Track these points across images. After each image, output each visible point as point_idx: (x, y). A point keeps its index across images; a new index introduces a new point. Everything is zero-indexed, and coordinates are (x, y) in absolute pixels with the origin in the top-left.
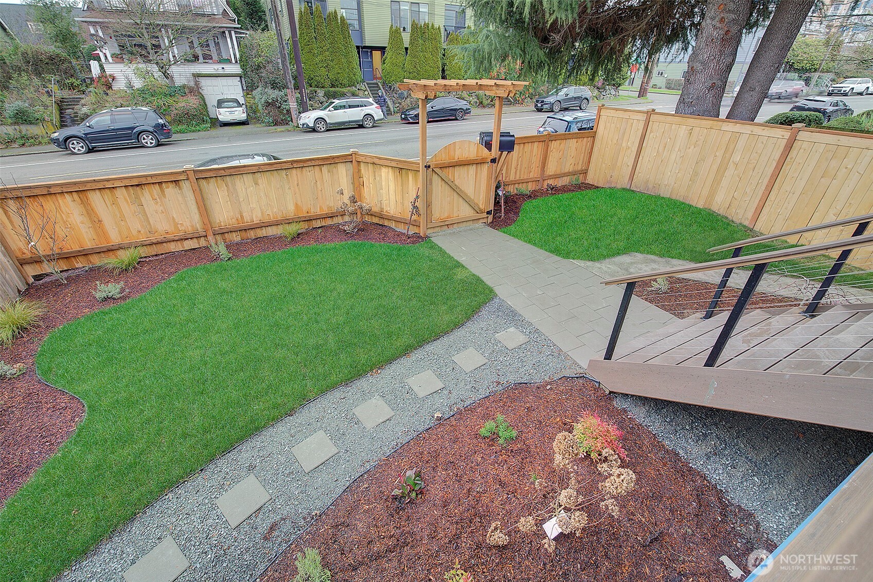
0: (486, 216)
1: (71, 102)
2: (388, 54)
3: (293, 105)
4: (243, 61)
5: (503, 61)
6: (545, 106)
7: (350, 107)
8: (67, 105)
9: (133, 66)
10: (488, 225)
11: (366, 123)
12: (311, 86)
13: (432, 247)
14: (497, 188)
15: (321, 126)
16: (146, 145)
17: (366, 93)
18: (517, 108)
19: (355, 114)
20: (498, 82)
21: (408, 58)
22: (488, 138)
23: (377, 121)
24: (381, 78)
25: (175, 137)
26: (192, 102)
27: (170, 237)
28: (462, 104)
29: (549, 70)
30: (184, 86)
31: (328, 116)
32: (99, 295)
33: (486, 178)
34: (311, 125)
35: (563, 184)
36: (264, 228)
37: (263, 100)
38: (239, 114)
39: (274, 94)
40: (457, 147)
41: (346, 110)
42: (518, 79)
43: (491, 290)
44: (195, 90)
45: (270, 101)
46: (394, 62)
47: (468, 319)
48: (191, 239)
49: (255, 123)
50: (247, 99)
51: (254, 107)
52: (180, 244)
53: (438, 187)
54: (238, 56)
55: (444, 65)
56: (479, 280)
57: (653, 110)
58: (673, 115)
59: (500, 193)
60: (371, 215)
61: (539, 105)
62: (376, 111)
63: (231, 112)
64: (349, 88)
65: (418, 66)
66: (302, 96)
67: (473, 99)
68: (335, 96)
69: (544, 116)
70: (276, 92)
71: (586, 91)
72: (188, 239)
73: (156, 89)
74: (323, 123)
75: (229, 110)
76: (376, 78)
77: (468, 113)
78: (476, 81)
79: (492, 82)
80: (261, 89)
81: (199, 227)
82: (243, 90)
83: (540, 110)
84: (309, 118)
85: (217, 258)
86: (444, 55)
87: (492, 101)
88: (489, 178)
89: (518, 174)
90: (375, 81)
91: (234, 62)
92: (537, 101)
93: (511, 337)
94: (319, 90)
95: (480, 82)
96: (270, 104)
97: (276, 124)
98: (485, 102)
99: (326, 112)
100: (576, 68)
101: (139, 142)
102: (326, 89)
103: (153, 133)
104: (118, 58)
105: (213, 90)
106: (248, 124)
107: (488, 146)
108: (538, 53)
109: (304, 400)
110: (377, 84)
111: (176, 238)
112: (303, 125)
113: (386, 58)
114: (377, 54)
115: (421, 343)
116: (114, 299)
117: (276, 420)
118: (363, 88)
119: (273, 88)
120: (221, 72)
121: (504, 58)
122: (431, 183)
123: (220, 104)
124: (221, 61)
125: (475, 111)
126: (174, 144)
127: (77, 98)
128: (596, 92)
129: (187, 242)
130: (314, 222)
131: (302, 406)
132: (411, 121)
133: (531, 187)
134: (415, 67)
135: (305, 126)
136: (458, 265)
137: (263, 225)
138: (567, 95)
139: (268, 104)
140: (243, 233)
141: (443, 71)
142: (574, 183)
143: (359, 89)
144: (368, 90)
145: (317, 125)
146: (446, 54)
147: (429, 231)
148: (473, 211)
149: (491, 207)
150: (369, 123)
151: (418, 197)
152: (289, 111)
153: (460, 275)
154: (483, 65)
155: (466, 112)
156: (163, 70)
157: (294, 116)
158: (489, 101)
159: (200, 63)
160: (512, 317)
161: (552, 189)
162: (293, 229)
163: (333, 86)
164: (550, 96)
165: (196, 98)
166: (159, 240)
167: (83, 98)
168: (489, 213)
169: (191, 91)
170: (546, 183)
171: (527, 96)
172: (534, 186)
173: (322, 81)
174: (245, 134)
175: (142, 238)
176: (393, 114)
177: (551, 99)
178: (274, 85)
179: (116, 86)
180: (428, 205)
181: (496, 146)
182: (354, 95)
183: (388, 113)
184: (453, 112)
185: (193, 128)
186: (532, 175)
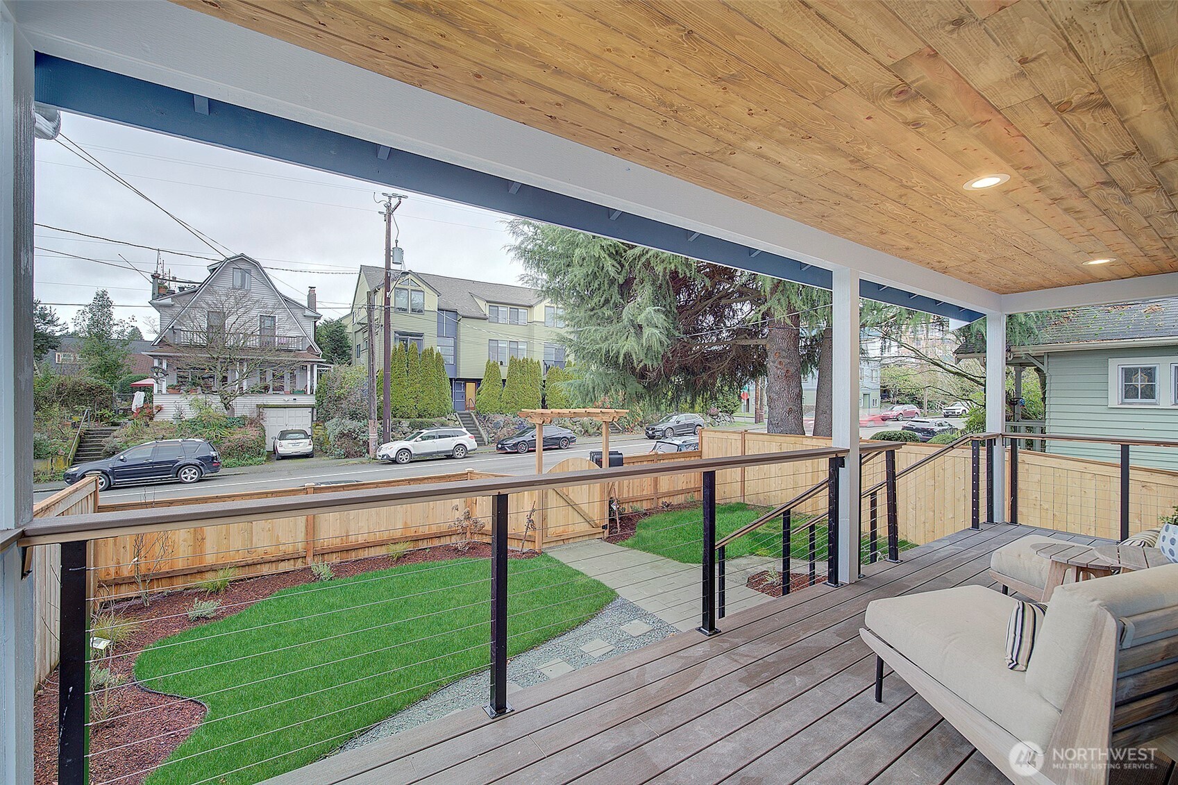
0: (602, 530)
1: (97, 434)
2: (483, 386)
3: (373, 436)
4: (320, 394)
5: (607, 393)
6: (657, 434)
7: (440, 437)
8: (90, 438)
9: (191, 397)
10: (605, 540)
11: (457, 453)
12: (395, 417)
13: (548, 561)
14: (611, 503)
15: (404, 457)
16: (185, 480)
17: (457, 423)
18: (626, 436)
19: (447, 444)
20: (603, 410)
21: (506, 389)
22: (598, 456)
23: (469, 451)
24: (474, 408)
25: (222, 471)
26: (251, 433)
27: (268, 557)
28: (566, 433)
29: (650, 399)
30: (244, 418)
31: (413, 446)
32: (192, 614)
33: (599, 492)
34: (393, 456)
35: (679, 503)
36: (367, 549)
37: (337, 431)
38: (305, 446)
39: (351, 425)
40: (570, 464)
41: (434, 440)
42: (623, 407)
43: (613, 591)
44: (256, 422)
45: (345, 432)
46: (490, 392)
47: (593, 617)
48: (288, 560)
49: (320, 456)
50: (315, 430)
51: (321, 439)
52: (274, 566)
53: (553, 500)
54: (315, 388)
55: (544, 396)
56: (599, 583)
57: (746, 431)
58: (766, 434)
59: (614, 508)
60: (482, 534)
61: (650, 432)
62: (468, 440)
63: (294, 445)
64: (438, 419)
65: (516, 397)
66: (385, 427)
67: (578, 428)
68: (421, 426)
69: (653, 442)
70: (355, 422)
71: (697, 418)
72: (284, 560)
73: (211, 420)
74: (407, 454)
75: (294, 441)
76: (469, 409)
77: (572, 442)
78: (584, 410)
79: (598, 410)
80: (337, 420)
81: (300, 547)
82: (313, 421)
83: (652, 437)
84: (391, 449)
85: (317, 578)
86: (544, 386)
87: (598, 429)
88: (602, 492)
89: (631, 492)
90: (467, 411)
91: (309, 393)
92: (648, 429)
93: (637, 627)
94: (403, 421)
95: (588, 410)
96: (344, 435)
97: (348, 455)
98: (591, 431)
99: (412, 442)
100: (676, 399)
101: (177, 477)
102: (412, 420)
103: (198, 467)
104: (173, 389)
105: (275, 423)
106: (312, 457)
107: (599, 463)
108: (635, 386)
109: (438, 687)
110: (470, 415)
111: (274, 559)
112: (383, 456)
113: (482, 389)
114: (471, 387)
115: (548, 637)
116: (207, 619)
117: (412, 703)
118: (454, 418)
119: (352, 418)
120: (292, 403)
121: (607, 391)
122: (546, 497)
123: (283, 435)
124: (293, 393)
125: (579, 440)
126: (219, 479)
127: (108, 430)
128: (709, 419)
129: (283, 563)
130: (420, 543)
131: (436, 692)
132: (509, 450)
133: (645, 506)
134: (513, 397)
135: (385, 457)
136: (578, 573)
137: (368, 545)
138: (678, 422)
139: (342, 435)
140: (344, 554)
141: (543, 401)
142: (690, 500)
143: (449, 420)
144: (459, 420)
145: (400, 457)
146: (546, 386)
147: (545, 546)
148: (588, 526)
149: (607, 522)
150: (458, 454)
151: (533, 510)
152: (366, 443)
153: (580, 581)
154: (588, 396)
155: (570, 440)
156: (226, 402)
157: (372, 447)
158: (595, 429)
159: (269, 394)
160: (636, 612)
161: (667, 507)
162: (401, 548)
163: (420, 416)
164: (660, 423)
165: (256, 429)
166: (255, 561)
167: (115, 430)
168: (604, 527)
169: (252, 422)
170: (660, 501)
171: (636, 424)
172: (649, 505)
173: (409, 412)
174: (308, 468)
175: (238, 558)
176: (486, 444)
177: (663, 427)
178: (354, 416)
179: (158, 418)
180: (544, 519)
181: (606, 462)
182: (443, 425)
183: (480, 442)
184: (557, 441)
185: (243, 462)
186: (645, 493)
